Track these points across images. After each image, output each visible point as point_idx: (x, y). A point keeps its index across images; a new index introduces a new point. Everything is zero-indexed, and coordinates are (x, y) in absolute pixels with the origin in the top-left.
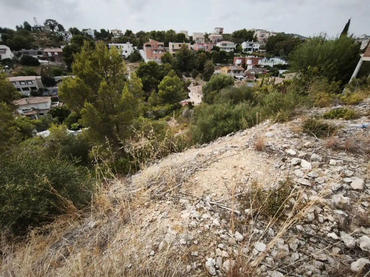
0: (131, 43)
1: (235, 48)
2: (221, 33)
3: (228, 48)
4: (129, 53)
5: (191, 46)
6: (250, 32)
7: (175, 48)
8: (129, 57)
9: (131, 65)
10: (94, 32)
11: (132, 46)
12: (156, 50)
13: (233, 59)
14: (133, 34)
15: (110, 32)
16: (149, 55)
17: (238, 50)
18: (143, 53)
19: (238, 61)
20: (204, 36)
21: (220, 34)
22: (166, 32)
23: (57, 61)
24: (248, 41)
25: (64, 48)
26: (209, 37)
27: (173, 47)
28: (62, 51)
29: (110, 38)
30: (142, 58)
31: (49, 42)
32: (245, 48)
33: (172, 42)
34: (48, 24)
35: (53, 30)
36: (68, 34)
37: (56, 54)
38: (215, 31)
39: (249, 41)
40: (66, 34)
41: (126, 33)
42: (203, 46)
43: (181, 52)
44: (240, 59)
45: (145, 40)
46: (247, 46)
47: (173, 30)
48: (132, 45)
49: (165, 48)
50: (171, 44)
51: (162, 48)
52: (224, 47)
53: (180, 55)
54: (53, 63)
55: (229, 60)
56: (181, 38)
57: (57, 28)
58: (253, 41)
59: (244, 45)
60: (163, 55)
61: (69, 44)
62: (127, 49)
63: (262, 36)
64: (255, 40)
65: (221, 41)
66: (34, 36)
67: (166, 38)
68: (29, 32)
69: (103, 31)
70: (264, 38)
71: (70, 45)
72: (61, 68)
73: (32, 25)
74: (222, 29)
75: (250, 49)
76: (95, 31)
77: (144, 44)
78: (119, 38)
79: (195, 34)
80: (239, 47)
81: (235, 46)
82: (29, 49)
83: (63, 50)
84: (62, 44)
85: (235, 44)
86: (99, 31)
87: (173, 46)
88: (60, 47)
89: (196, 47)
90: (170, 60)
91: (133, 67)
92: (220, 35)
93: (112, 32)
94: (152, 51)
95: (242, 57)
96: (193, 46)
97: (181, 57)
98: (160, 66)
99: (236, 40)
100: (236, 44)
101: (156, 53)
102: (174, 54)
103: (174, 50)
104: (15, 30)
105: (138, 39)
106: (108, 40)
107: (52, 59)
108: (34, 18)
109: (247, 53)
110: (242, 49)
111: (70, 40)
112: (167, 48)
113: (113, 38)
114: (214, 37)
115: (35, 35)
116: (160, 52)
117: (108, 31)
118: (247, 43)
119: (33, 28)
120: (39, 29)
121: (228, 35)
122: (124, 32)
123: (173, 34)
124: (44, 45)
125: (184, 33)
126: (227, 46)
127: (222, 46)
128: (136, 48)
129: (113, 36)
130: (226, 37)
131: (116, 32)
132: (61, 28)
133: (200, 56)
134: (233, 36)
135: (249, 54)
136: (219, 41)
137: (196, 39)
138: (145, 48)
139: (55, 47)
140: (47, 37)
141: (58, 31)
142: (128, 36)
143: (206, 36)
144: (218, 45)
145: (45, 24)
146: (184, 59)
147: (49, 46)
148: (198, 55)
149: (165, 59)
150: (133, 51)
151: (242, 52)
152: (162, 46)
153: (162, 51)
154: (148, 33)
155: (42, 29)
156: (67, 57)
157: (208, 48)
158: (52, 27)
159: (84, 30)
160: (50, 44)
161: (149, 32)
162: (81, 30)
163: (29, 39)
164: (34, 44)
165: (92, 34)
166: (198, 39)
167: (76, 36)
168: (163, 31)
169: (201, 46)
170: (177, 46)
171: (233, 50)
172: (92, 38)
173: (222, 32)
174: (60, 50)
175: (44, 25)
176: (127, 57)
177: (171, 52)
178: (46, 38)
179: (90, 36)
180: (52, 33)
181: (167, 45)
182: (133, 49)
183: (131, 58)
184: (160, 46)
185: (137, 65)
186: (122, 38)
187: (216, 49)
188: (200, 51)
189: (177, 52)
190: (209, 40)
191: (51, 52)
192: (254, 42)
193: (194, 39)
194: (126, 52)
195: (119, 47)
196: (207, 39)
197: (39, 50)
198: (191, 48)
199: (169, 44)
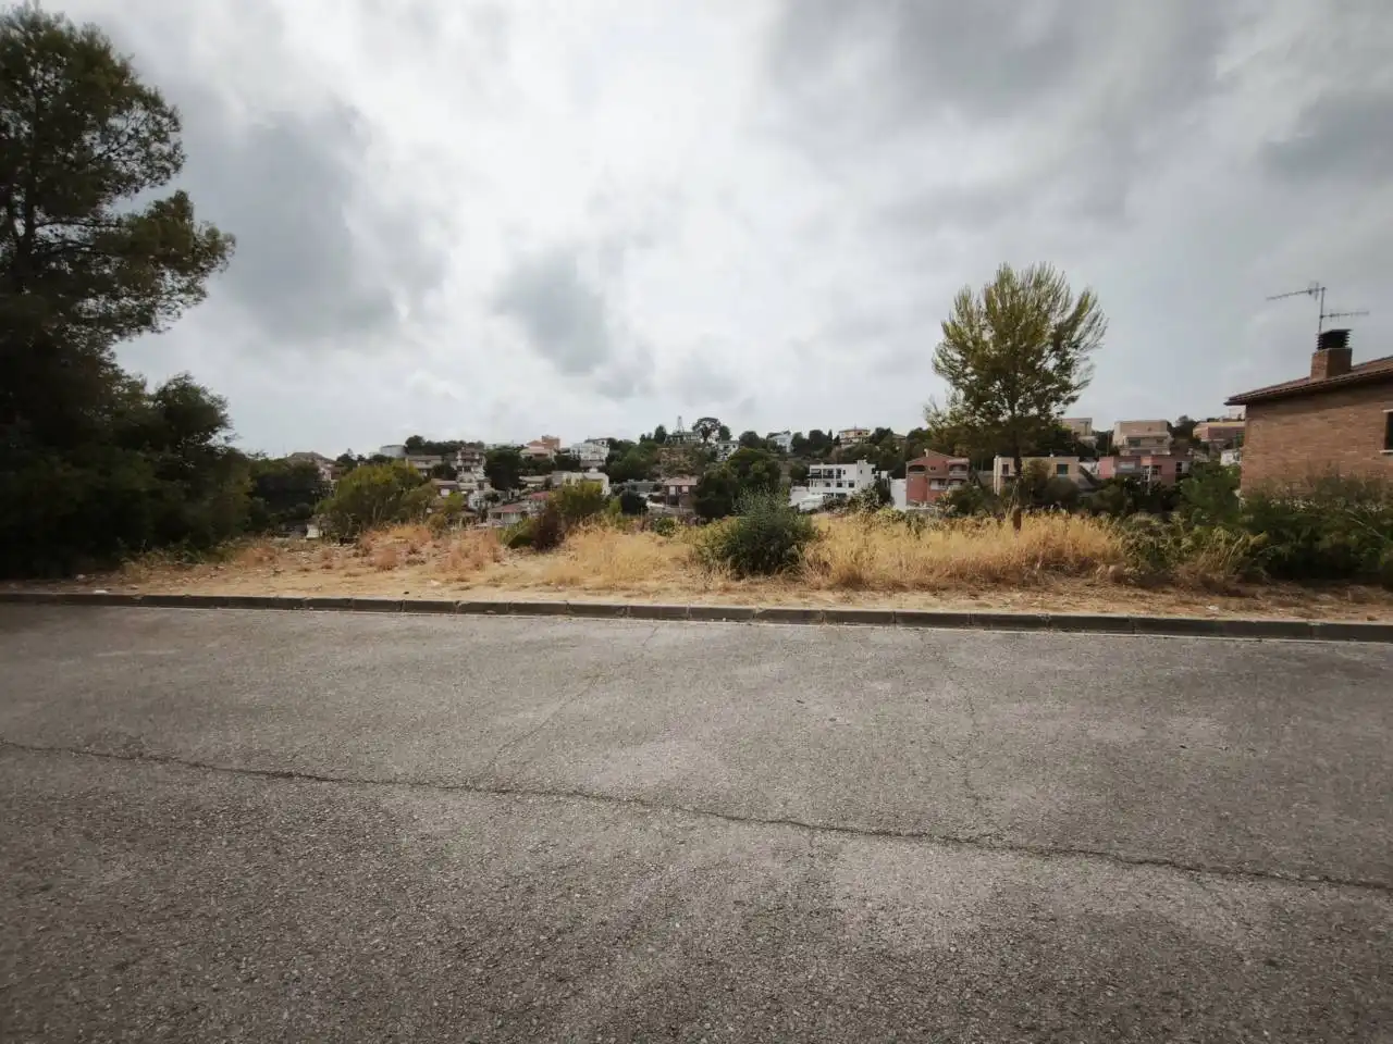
0: (869, 462)
4: (858, 489)
7: (1012, 473)
10: (793, 438)
11: (875, 470)
12: (941, 481)
15: (834, 437)
16: (918, 493)
18: (900, 489)
23: (682, 504)
27: (1006, 472)
28: (699, 483)
29: (828, 451)
31: (685, 466)
33: (1006, 454)
34: (702, 427)
35: (704, 439)
36: (732, 447)
37: (685, 489)
40: (727, 447)
42: (1138, 465)
45: (918, 452)
48: (873, 466)
49: (977, 472)
50: (999, 462)
51: (964, 475)
57: (716, 434)
60: (960, 491)
62: (859, 477)
66: (664, 453)
68: (657, 445)
69: (816, 434)
73: (670, 431)
76: (797, 437)
77: (907, 465)
79: (1126, 425)
82: (641, 480)
86: (806, 434)
87: (1007, 467)
88: (698, 476)
89: (1107, 468)
93: (838, 437)
94: (927, 482)
101: (941, 488)
103: (1007, 479)
104: (636, 442)
107: (673, 500)
108: (681, 416)
111: (728, 459)
113: (834, 450)
116: (954, 485)
117: (830, 433)
119: (670, 436)
120: (678, 439)
124: (673, 470)
128: (884, 474)
129: (837, 444)
131: (852, 435)
132: (725, 433)
137: (1126, 443)
138: (909, 473)
139: (690, 474)
140: (686, 455)
141: (715, 440)
142: (878, 442)
143: (1183, 430)
144: (1228, 458)
145: (694, 428)
147: (681, 473)
150: (873, 482)
152: (963, 467)
153: (961, 481)
155: (684, 438)
158: (706, 433)
159: (772, 435)
160: (684, 469)
162: (763, 436)
163: (651, 461)
164: (655, 469)
165: (787, 443)
166: (1135, 441)
167: (746, 449)
169: (1128, 467)
172: (783, 453)
175: (691, 431)
176: (849, 498)
177: (997, 485)
178: (682, 456)
179: (780, 449)
180: (700, 445)
181: (986, 464)
182: (876, 478)
184: (958, 469)
188: (1113, 482)
191: (676, 486)
193: (1117, 441)
194: (851, 485)
195: (835, 473)
196: (1185, 440)
197: (659, 481)
198: (1085, 473)
199: (996, 460)
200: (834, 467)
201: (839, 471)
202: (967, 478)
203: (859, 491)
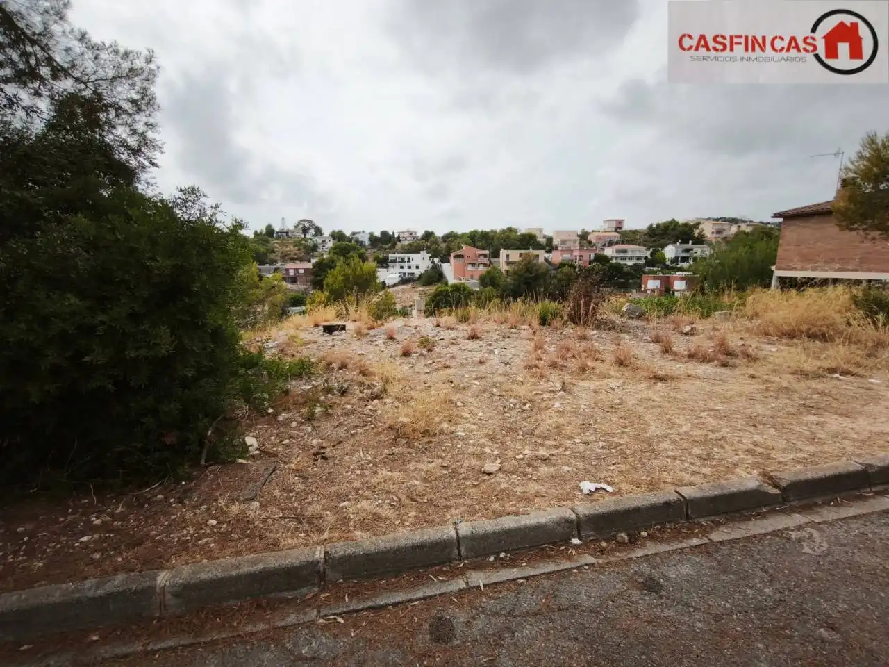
0: (428, 253)
1: (649, 257)
2: (618, 228)
3: (631, 258)
4: (422, 270)
5: (546, 255)
6: (686, 225)
7: (511, 260)
8: (421, 276)
9: (423, 291)
10: (369, 236)
11: (430, 258)
12: (473, 265)
13: (640, 278)
14: (437, 238)
15: (396, 235)
16: (460, 272)
17: (655, 261)
18: (448, 270)
19: (652, 284)
20: (578, 236)
21: (616, 231)
22: (499, 231)
23: (300, 282)
24: (678, 244)
25: (316, 262)
26: (589, 237)
27: (508, 259)
28: (311, 267)
29: (394, 245)
30: (445, 277)
31: (296, 254)
32: (673, 256)
33: (506, 248)
34: (301, 226)
35: (305, 235)
36: (327, 241)
37: (302, 271)
38: (606, 227)
39: (680, 243)
40: (324, 241)
41: (423, 235)
42: (571, 255)
43: (521, 267)
44: (655, 278)
45: (456, 246)
46: (676, 254)
47: (514, 226)
48: (430, 255)
49: (492, 260)
50: (503, 253)
51: (486, 261)
52: (622, 255)
53: (520, 273)
54: (292, 286)
55: (631, 281)
56: (528, 241)
57: (312, 231)
58: (690, 242)
59: (670, 252)
60: (485, 272)
61: (325, 256)
62: (421, 262)
63: (718, 232)
64: (700, 240)
65: (617, 243)
66: (276, 245)
67: (496, 242)
68: (270, 239)
69: (384, 234)
70: (724, 234)
71: (326, 258)
72: (303, 294)
73: (277, 229)
74: (620, 222)
75: (684, 259)
76: (371, 234)
77: (452, 254)
78: (410, 245)
79: (558, 232)
80: (657, 256)
81: (648, 254)
82: (263, 264)
83: (314, 266)
84: (313, 257)
85: (649, 249)
86: (378, 234)
87: (508, 256)
88: (309, 261)
89: (556, 257)
90: (496, 281)
91: (425, 293)
92: (616, 234)
93: (399, 236)
94: (466, 265)
95: (661, 274)
96: (551, 256)
97: (520, 276)
98: (477, 292)
99: (654, 241)
100: (651, 250)
101: (473, 269)
102: (508, 271)
103: (508, 263)
104: (252, 236)
105: (444, 245)
106: (390, 248)
107: (293, 280)
108: (283, 219)
109: (678, 266)
110: (665, 260)
111: (327, 250)
112: (496, 260)
113: (399, 244)
114: (599, 238)
115: (277, 243)
116: (481, 267)
117: (393, 233)
118: (678, 248)
119: (277, 232)
120: (285, 234)
121: (634, 232)
122: (420, 234)
123: (513, 235)
124: (286, 257)
125: (534, 233)
126: (629, 255)
127: (615, 255)
128: (436, 260)
129: (400, 241)
130: (630, 237)
131: (406, 235)
132: (318, 231)
134: (645, 234)
135: (681, 270)
136: (611, 244)
137: (560, 243)
138: (452, 259)
139: (301, 260)
140: (294, 246)
141: (313, 236)
142: (427, 240)
143: (584, 236)
144: (609, 252)
145: (296, 227)
147: (293, 259)
148: (558, 273)
149: (487, 280)
150: (431, 265)
151: (664, 264)
152: (485, 256)
153: (485, 265)
154: (464, 235)
155: (290, 234)
156: (316, 276)
157: (582, 258)
158: (305, 231)
159: (354, 234)
160: (295, 256)
161: (467, 232)
162: (348, 234)
163: (267, 250)
164: (272, 256)
165: (366, 240)
166: (564, 242)
167: (339, 243)
168: (492, 231)
169: (567, 256)
170: (515, 255)
171: (642, 262)
172: (365, 246)
173: (620, 228)
174: (309, 266)
175: (293, 229)
176: (417, 276)
177: (503, 267)
178: (292, 247)
179: (361, 243)
180: (303, 239)
181: (496, 254)
182: (432, 262)
183: (423, 279)
184: (482, 257)
185: (431, 290)
186: (415, 244)
187: (601, 259)
188: (562, 265)
189: (513, 267)
190: (590, 242)
191: (294, 269)
192: (693, 244)
193: (555, 242)
194: (417, 267)
195: (406, 260)
196: (585, 242)
197: (278, 265)
198: (546, 260)
199: (501, 252)
200: (406, 256)
201: (409, 259)
202: (488, 263)
203: (423, 272)
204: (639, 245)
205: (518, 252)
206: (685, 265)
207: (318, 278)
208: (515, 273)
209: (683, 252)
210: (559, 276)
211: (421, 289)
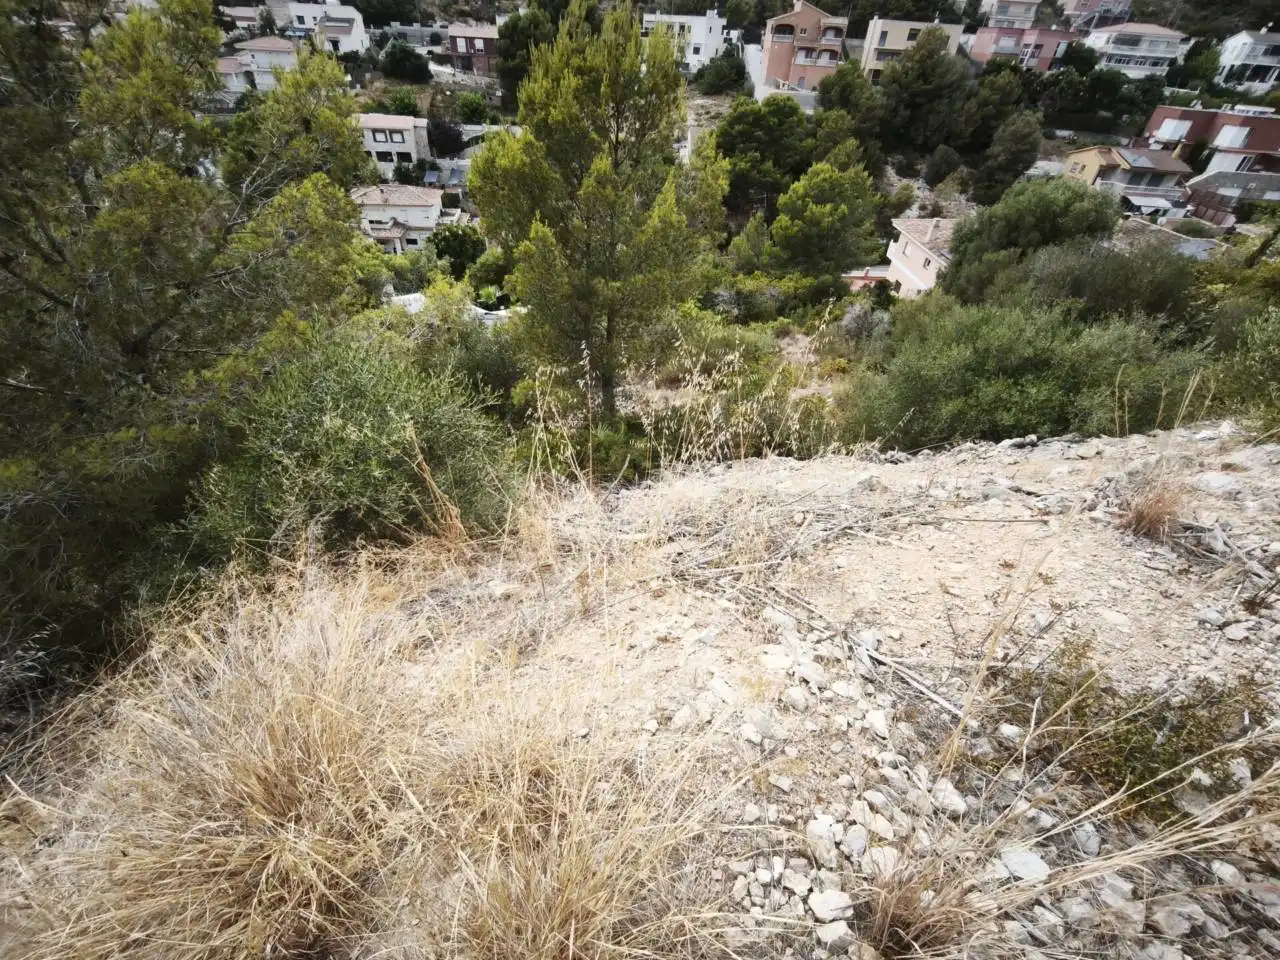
0: (721, 15)
1: (1181, 61)
3: (1141, 61)
4: (704, 58)
5: (963, 38)
7: (889, 45)
8: (701, 73)
9: (703, 107)
11: (724, 28)
12: (809, 51)
13: (1148, 114)
16: (780, 68)
17: (1192, 70)
18: (756, 59)
19: (1171, 129)
23: (478, 69)
24: (1264, 30)
25: (506, 25)
26: (1062, 1)
27: (881, 40)
28: (496, 36)
30: (748, 78)
31: (467, 2)
32: (1238, 63)
33: (885, 15)
39: (1270, 30)
42: (1017, 44)
43: (909, 65)
44: (1184, 116)
46: (1248, 56)
48: (724, 22)
49: (849, 42)
50: (876, 25)
51: (836, 44)
52: (1126, 51)
53: (903, 80)
54: (465, 77)
55: (1125, 117)
59: (1237, 49)
60: (832, 73)
61: (521, 11)
62: (704, 38)
65: (1117, 20)
71: (526, 16)
72: (483, 97)
75: (1260, 73)
77: (771, 23)
80: (1201, 58)
81: (1180, 52)
82: (410, 23)
83: (501, 31)
84: (501, 11)
85: (1185, 40)
87: (884, 35)
88: (493, 22)
89: (985, 45)
90: (852, 97)
91: (708, 113)
94: (793, 51)
95: (1199, 107)
96: (971, 40)
97: (904, 87)
98: (809, 119)
99: (1205, 18)
100: (1192, 42)
101: (808, 62)
102: (877, 73)
103: (882, 54)
107: (466, 63)
109: (1240, 88)
110: (1215, 69)
112: (855, 42)
114: (1084, 4)
116: (825, 60)
118: (1257, 41)
126: (1142, 51)
127: (1111, 49)
128: (735, 34)
130: (1151, 6)
133: (993, 88)
135: (1246, 98)
136: (1106, 20)
137: (998, 9)
138: (768, 36)
139: (480, 19)
144: (1098, 40)
146: (914, 95)
147: (462, 14)
148: (981, 84)
149: (834, 94)
150: (723, 47)
151: (1210, 81)
152: (838, 31)
153: (833, 54)
156: (506, 59)
157: (1040, 51)
160: (467, 8)
164: (424, 4)
166: (1004, 7)
169: (1008, 43)
170: (899, 34)
171: (1162, 71)
174: (492, 32)
176: (694, 70)
177: (869, 63)
181: (858, 30)
182: (726, 40)
183: (708, 78)
184: (830, 35)
185: (724, 106)
187: (1081, 58)
188: (996, 66)
189: (892, 63)
190: (1058, 12)
191: (467, 39)
193: (988, 6)
194: (697, 51)
195: (677, 29)
196: (1049, 10)
197: (437, 27)
198: (961, 50)
199: (872, 23)
200: (678, 19)
201: (682, 28)
202: (839, 49)
203: (707, 62)
204: (1171, 25)
205: (906, 26)
206: (1259, 88)
207: (511, 64)
208: (894, 79)
209: (1266, 53)
210: (985, 93)
211: (700, 101)
